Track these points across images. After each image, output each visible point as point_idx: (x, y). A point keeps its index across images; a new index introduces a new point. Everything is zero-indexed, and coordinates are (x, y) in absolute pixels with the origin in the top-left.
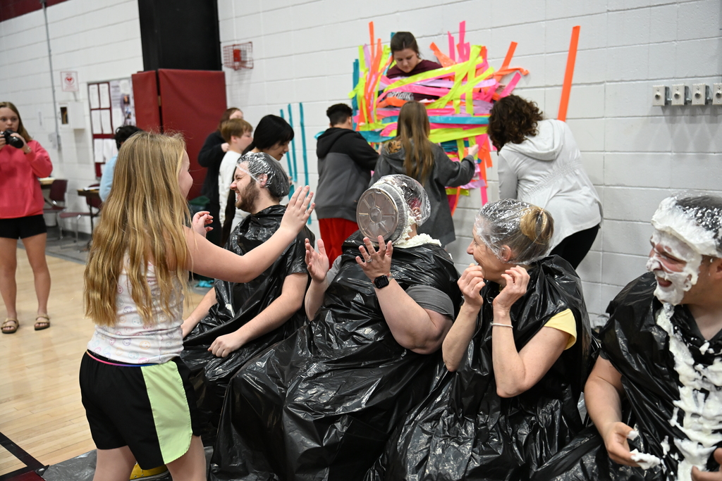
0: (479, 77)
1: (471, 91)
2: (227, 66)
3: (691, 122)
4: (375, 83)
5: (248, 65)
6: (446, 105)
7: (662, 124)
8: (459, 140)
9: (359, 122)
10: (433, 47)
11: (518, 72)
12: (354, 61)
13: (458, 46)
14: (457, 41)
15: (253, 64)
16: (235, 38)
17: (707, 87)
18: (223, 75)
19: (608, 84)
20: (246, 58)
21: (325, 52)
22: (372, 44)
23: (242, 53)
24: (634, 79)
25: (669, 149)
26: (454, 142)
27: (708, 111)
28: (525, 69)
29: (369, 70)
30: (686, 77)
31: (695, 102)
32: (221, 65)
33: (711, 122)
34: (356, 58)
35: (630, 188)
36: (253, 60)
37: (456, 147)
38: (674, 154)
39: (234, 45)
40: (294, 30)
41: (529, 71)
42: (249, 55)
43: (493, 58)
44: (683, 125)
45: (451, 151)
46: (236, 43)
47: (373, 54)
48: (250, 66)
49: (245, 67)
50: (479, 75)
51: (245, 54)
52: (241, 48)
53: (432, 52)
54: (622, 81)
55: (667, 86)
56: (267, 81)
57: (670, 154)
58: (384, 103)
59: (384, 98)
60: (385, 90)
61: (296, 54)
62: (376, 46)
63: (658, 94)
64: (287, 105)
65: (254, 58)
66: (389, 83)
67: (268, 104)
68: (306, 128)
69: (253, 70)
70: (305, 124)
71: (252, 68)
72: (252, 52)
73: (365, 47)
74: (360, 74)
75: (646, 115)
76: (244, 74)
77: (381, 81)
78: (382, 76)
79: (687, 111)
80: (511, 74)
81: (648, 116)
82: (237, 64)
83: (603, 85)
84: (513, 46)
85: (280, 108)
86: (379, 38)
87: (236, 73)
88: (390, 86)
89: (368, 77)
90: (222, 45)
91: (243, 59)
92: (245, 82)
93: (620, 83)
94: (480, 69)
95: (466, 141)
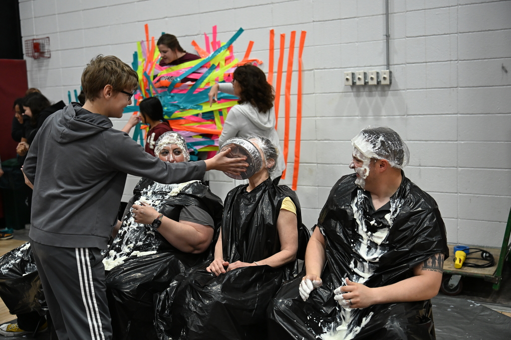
0: (228, 66)
1: (223, 75)
2: (29, 56)
3: (370, 96)
4: (151, 69)
5: (46, 55)
6: (205, 86)
7: (351, 97)
8: (216, 111)
9: (139, 99)
10: (194, 44)
11: (255, 62)
12: (134, 53)
13: (212, 43)
14: (211, 40)
15: (50, 54)
16: (35, 34)
17: (378, 73)
18: (25, 63)
19: (316, 71)
20: (45, 49)
21: (110, 46)
22: (148, 40)
23: (41, 46)
24: (332, 67)
25: (357, 114)
26: (212, 112)
27: (379, 88)
28: (260, 60)
29: (145, 60)
30: (365, 66)
31: (371, 83)
32: (22, 55)
33: (382, 96)
34: (136, 51)
35: (333, 142)
36: (50, 51)
37: (213, 116)
38: (360, 117)
39: (33, 40)
40: (85, 29)
41: (263, 61)
42: (46, 48)
43: (238, 52)
44: (365, 98)
45: (209, 119)
46: (35, 37)
47: (148, 48)
48: (49, 56)
49: (44, 57)
50: (228, 64)
51: (44, 46)
52: (40, 41)
53: (193, 48)
54: (325, 69)
55: (353, 72)
56: (62, 68)
57: (357, 117)
58: (158, 84)
60: (159, 75)
61: (86, 47)
62: (150, 42)
63: (348, 77)
65: (51, 50)
66: (162, 70)
67: (64, 86)
69: (51, 60)
71: (49, 57)
72: (49, 44)
73: (142, 42)
74: (139, 63)
75: (341, 91)
76: (43, 62)
77: (155, 68)
78: (156, 65)
79: (367, 89)
81: (343, 92)
82: (36, 54)
83: (312, 71)
84: (251, 44)
85: (75, 89)
86: (153, 36)
87: (36, 61)
88: (162, 72)
89: (145, 65)
90: (23, 40)
91: (41, 51)
92: (44, 68)
93: (323, 70)
94: (228, 60)
95: (220, 111)
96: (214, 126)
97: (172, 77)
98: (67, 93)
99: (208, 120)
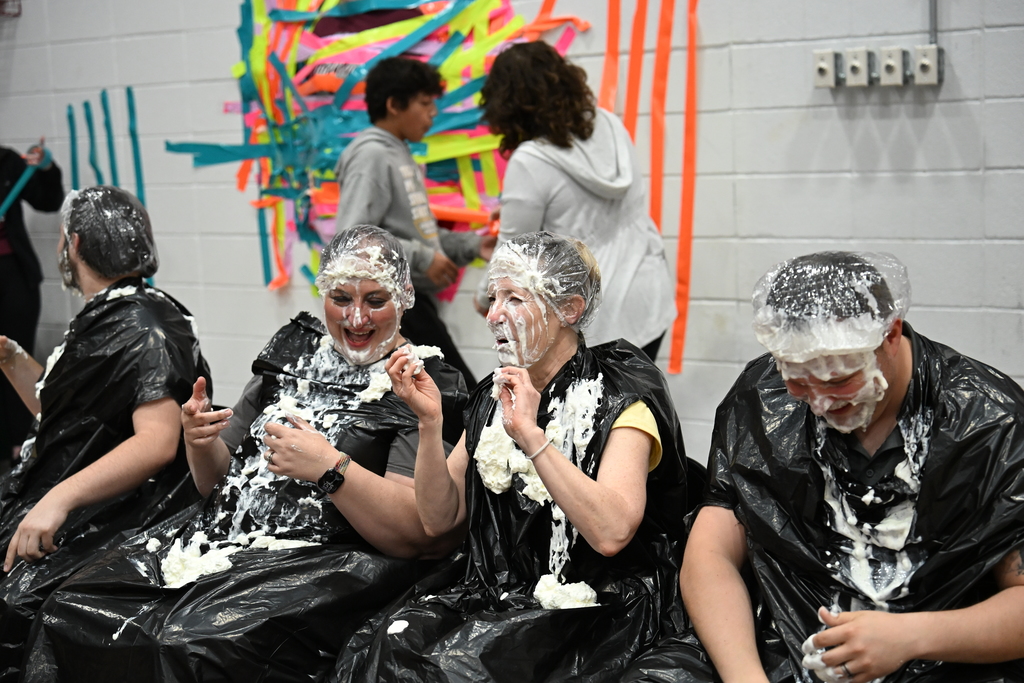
0: (495, 35)
3: (883, 116)
4: (288, 47)
5: (10, 9)
7: (832, 120)
8: (463, 157)
9: (257, 126)
11: (570, 24)
15: (20, 6)
17: (905, 54)
19: (735, 47)
24: (782, 37)
25: (847, 166)
26: (451, 163)
27: (909, 96)
28: (582, 18)
30: (870, 35)
31: (886, 80)
33: (916, 115)
35: (783, 241)
37: (456, 172)
38: (856, 175)
41: (592, 23)
44: (868, 122)
45: (445, 179)
48: (16, 11)
50: (496, 29)
54: (759, 42)
55: (838, 50)
56: (52, 43)
57: (848, 175)
58: (308, 85)
59: (309, 77)
60: (310, 61)
63: (823, 65)
64: (99, 92)
66: (318, 47)
67: (56, 91)
68: (142, 141)
69: (22, 20)
70: (140, 129)
71: (18, 15)
74: (256, 28)
75: (805, 103)
77: (301, 43)
78: (302, 33)
79: (874, 97)
80: (556, 29)
81: (808, 107)
83: (725, 50)
85: (84, 99)
88: (319, 51)
89: (273, 33)
93: (756, 46)
94: (496, 19)
95: (475, 160)
96: (459, 198)
97: (346, 65)
98: (64, 113)
99: (442, 184)
